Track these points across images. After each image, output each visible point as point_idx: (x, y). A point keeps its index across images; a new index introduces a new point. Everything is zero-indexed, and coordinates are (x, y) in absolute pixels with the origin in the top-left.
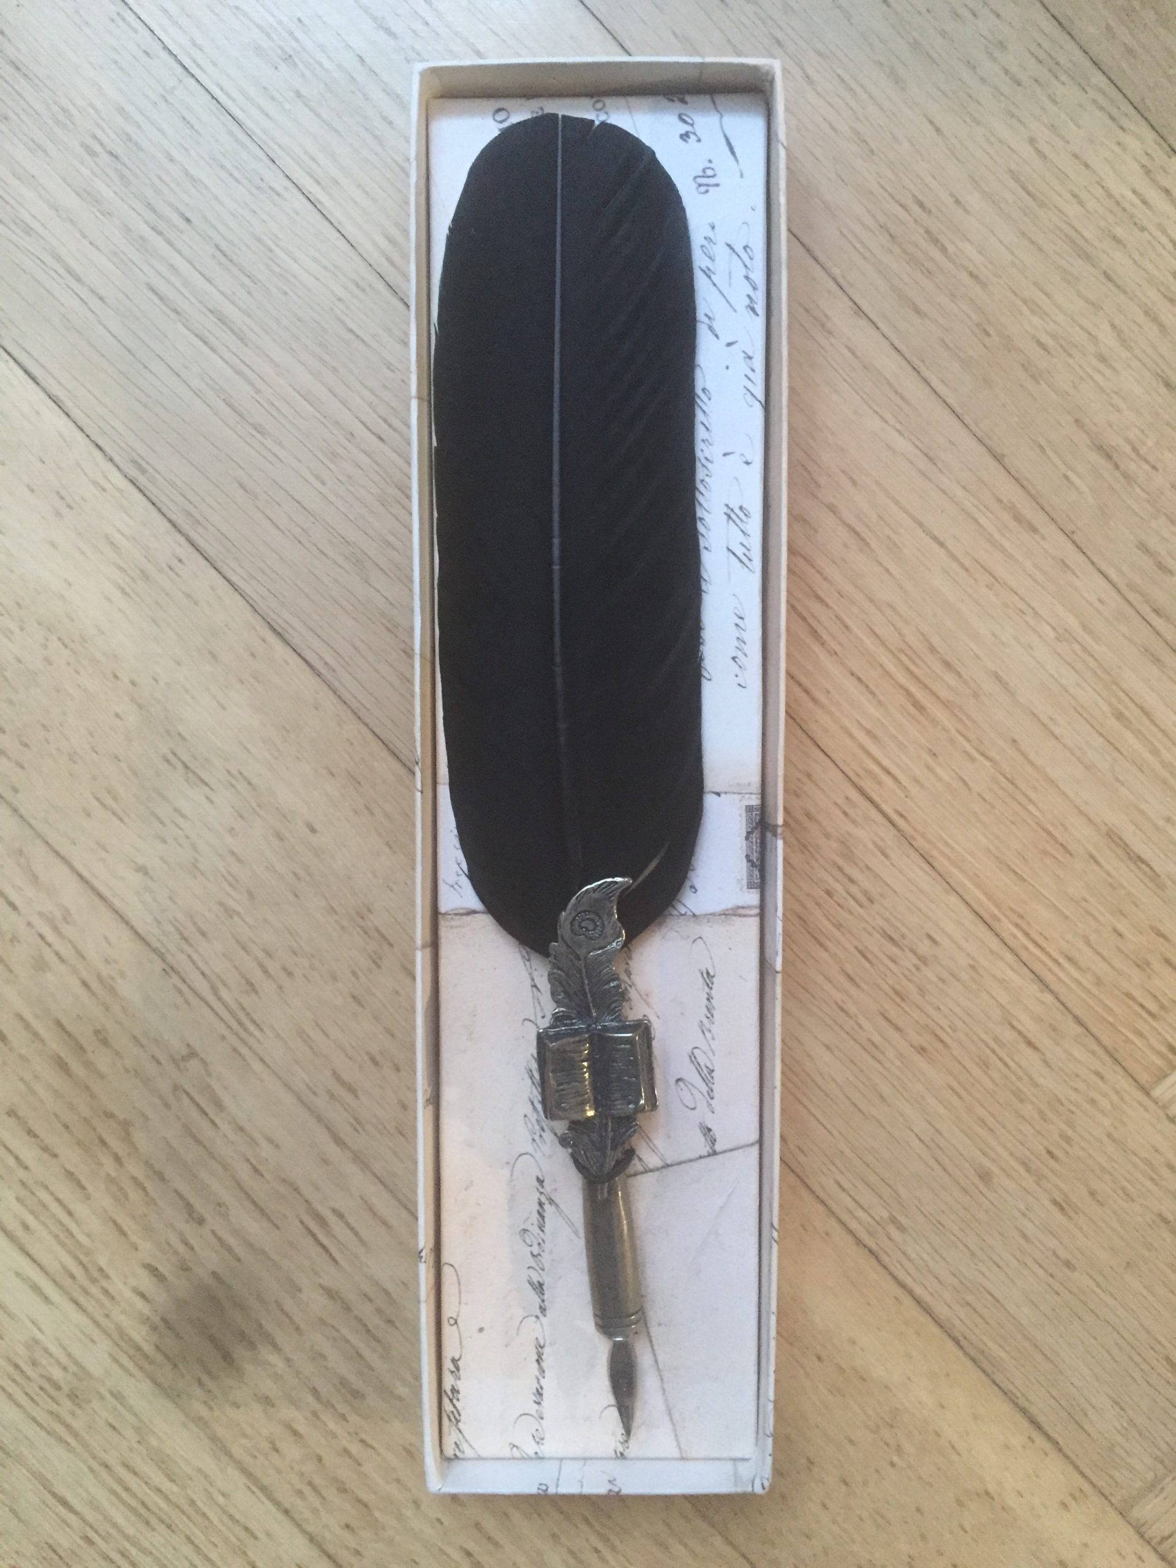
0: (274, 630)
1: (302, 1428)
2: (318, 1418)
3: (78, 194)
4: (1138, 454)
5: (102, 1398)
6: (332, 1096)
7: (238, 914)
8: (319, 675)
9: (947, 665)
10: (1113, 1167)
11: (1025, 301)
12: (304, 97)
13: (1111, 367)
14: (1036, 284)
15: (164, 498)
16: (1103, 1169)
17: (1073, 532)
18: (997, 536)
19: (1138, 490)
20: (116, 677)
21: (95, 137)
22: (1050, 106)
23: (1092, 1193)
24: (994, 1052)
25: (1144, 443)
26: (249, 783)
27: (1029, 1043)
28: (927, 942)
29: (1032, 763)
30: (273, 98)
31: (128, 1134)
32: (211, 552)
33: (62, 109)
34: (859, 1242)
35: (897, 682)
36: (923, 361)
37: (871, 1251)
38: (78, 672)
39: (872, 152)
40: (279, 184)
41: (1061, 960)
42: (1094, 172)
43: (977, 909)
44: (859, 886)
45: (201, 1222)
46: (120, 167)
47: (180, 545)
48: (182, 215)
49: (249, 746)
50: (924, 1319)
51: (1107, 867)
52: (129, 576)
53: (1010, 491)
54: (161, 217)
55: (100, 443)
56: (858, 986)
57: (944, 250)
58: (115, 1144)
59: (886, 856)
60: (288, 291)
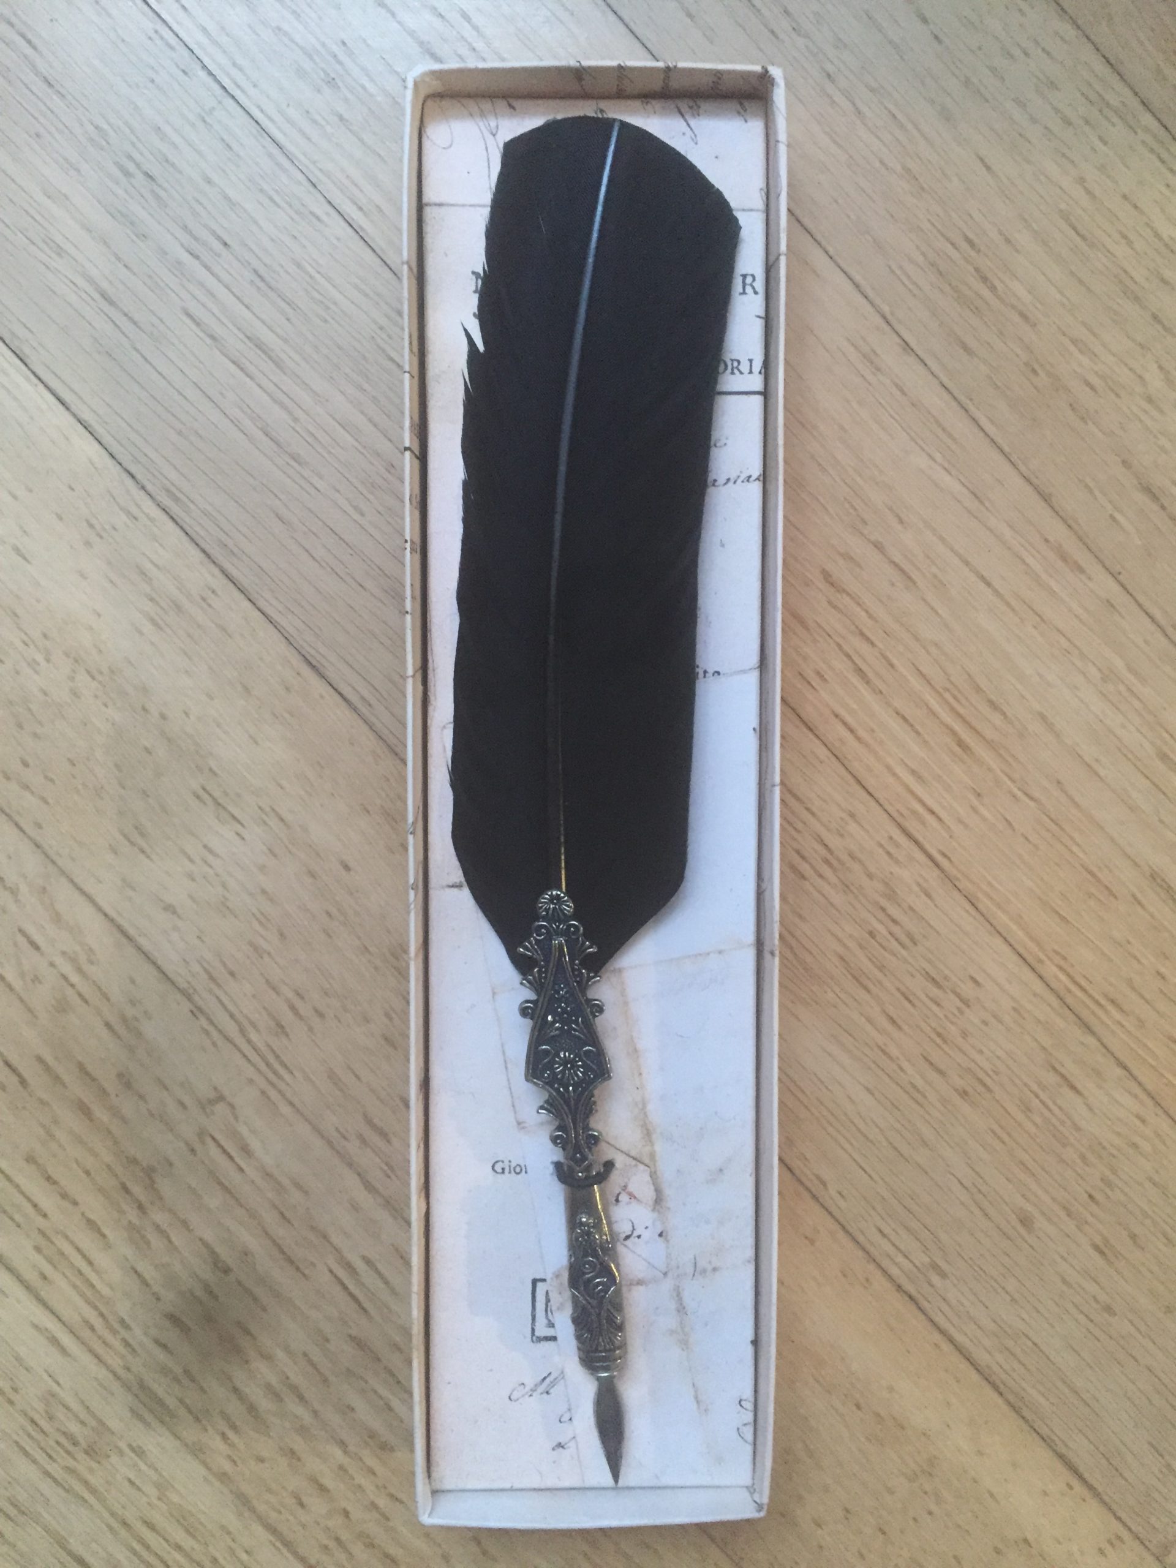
0: (309, 663)
1: (328, 1482)
2: (346, 1471)
5: (121, 1453)
7: (269, 954)
9: (992, 704)
10: (1154, 1212)
11: (1074, 342)
12: (347, 121)
14: (1084, 324)
15: (198, 529)
17: (1120, 573)
18: (1044, 576)
20: (144, 709)
21: (130, 158)
24: (1037, 1096)
26: (282, 820)
27: (1073, 1088)
28: (971, 984)
29: (1077, 805)
30: (315, 122)
31: (153, 1182)
32: (245, 582)
33: (97, 127)
34: (899, 1287)
35: (942, 722)
36: (971, 400)
37: (911, 1297)
38: (106, 705)
39: (923, 189)
40: (321, 209)
41: (1103, 1002)
43: (1022, 951)
44: (902, 927)
46: (155, 187)
47: (213, 576)
48: (219, 238)
49: (284, 783)
50: (964, 1365)
52: (162, 608)
53: (1058, 532)
56: (900, 1028)
57: (993, 289)
60: (329, 319)
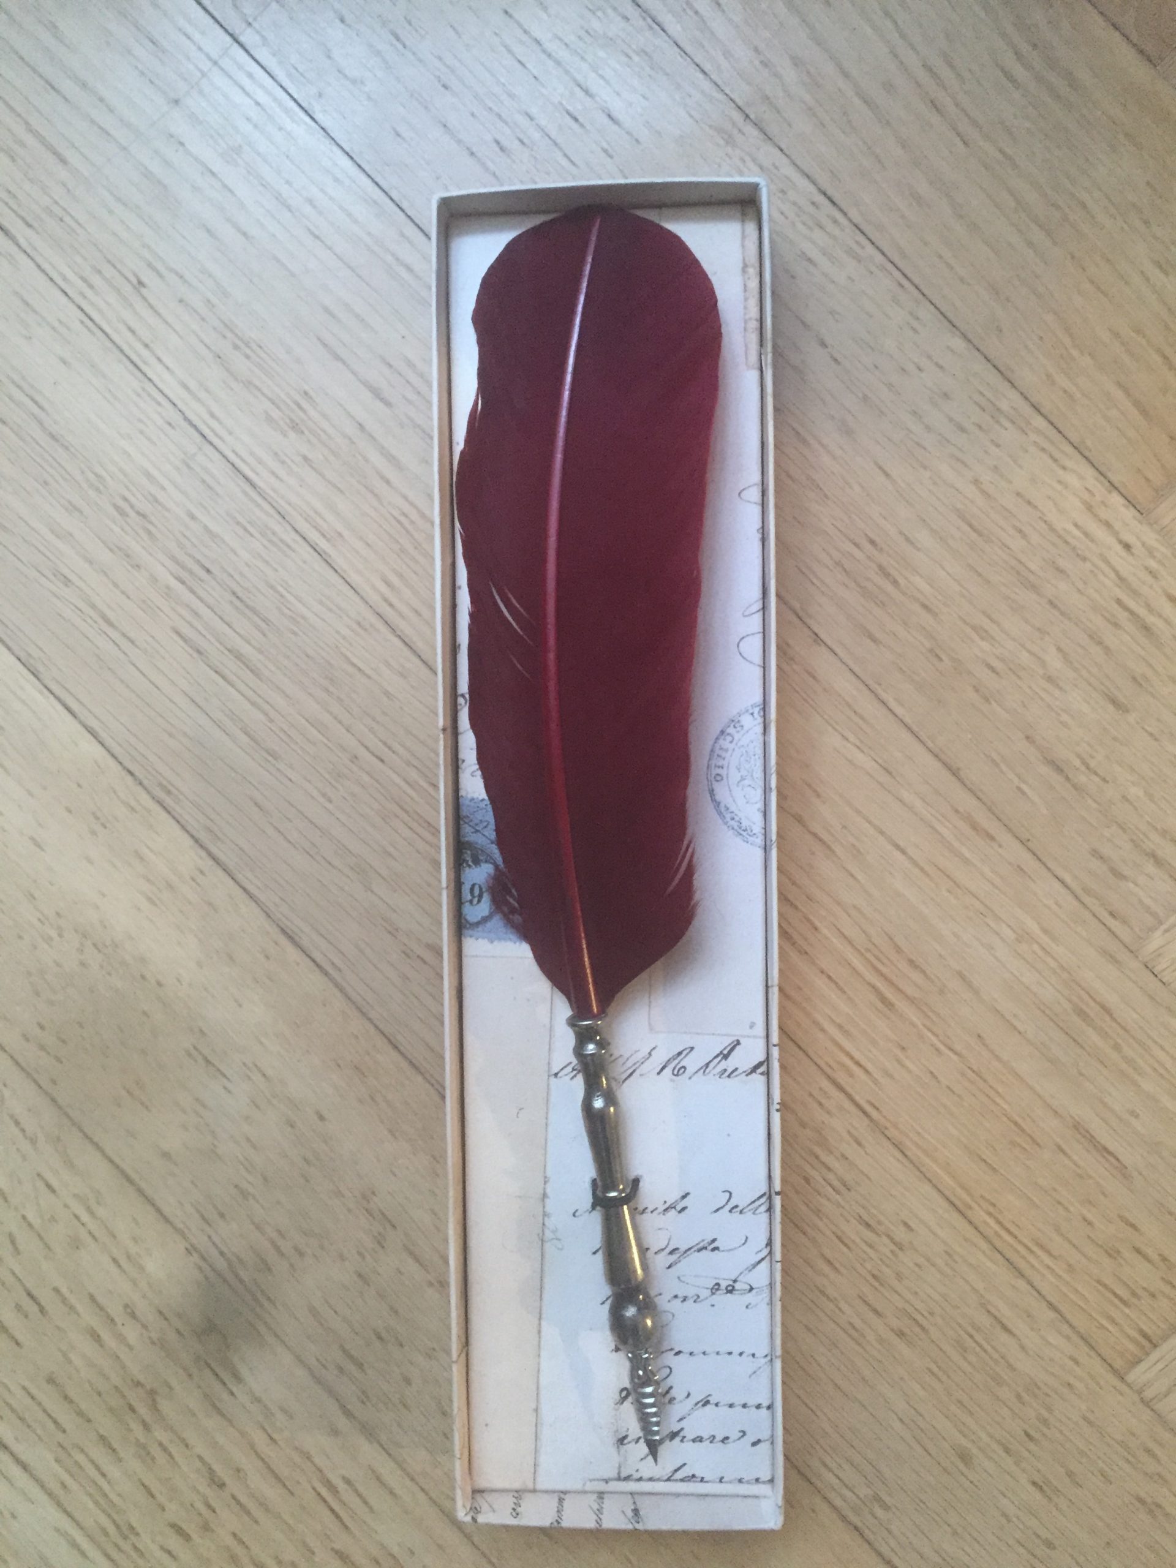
3: (111, 550)
4: (1088, 768)
6: (341, 1370)
8: (326, 974)
13: (1061, 689)
16: (1082, 1453)
19: (1090, 801)
22: (993, 450)
23: (1070, 1474)
25: (1092, 757)
42: (1035, 507)
45: (222, 1485)
51: (1075, 1158)
54: (183, 567)
55: (132, 769)
58: (143, 1410)
59: (859, 1144)
